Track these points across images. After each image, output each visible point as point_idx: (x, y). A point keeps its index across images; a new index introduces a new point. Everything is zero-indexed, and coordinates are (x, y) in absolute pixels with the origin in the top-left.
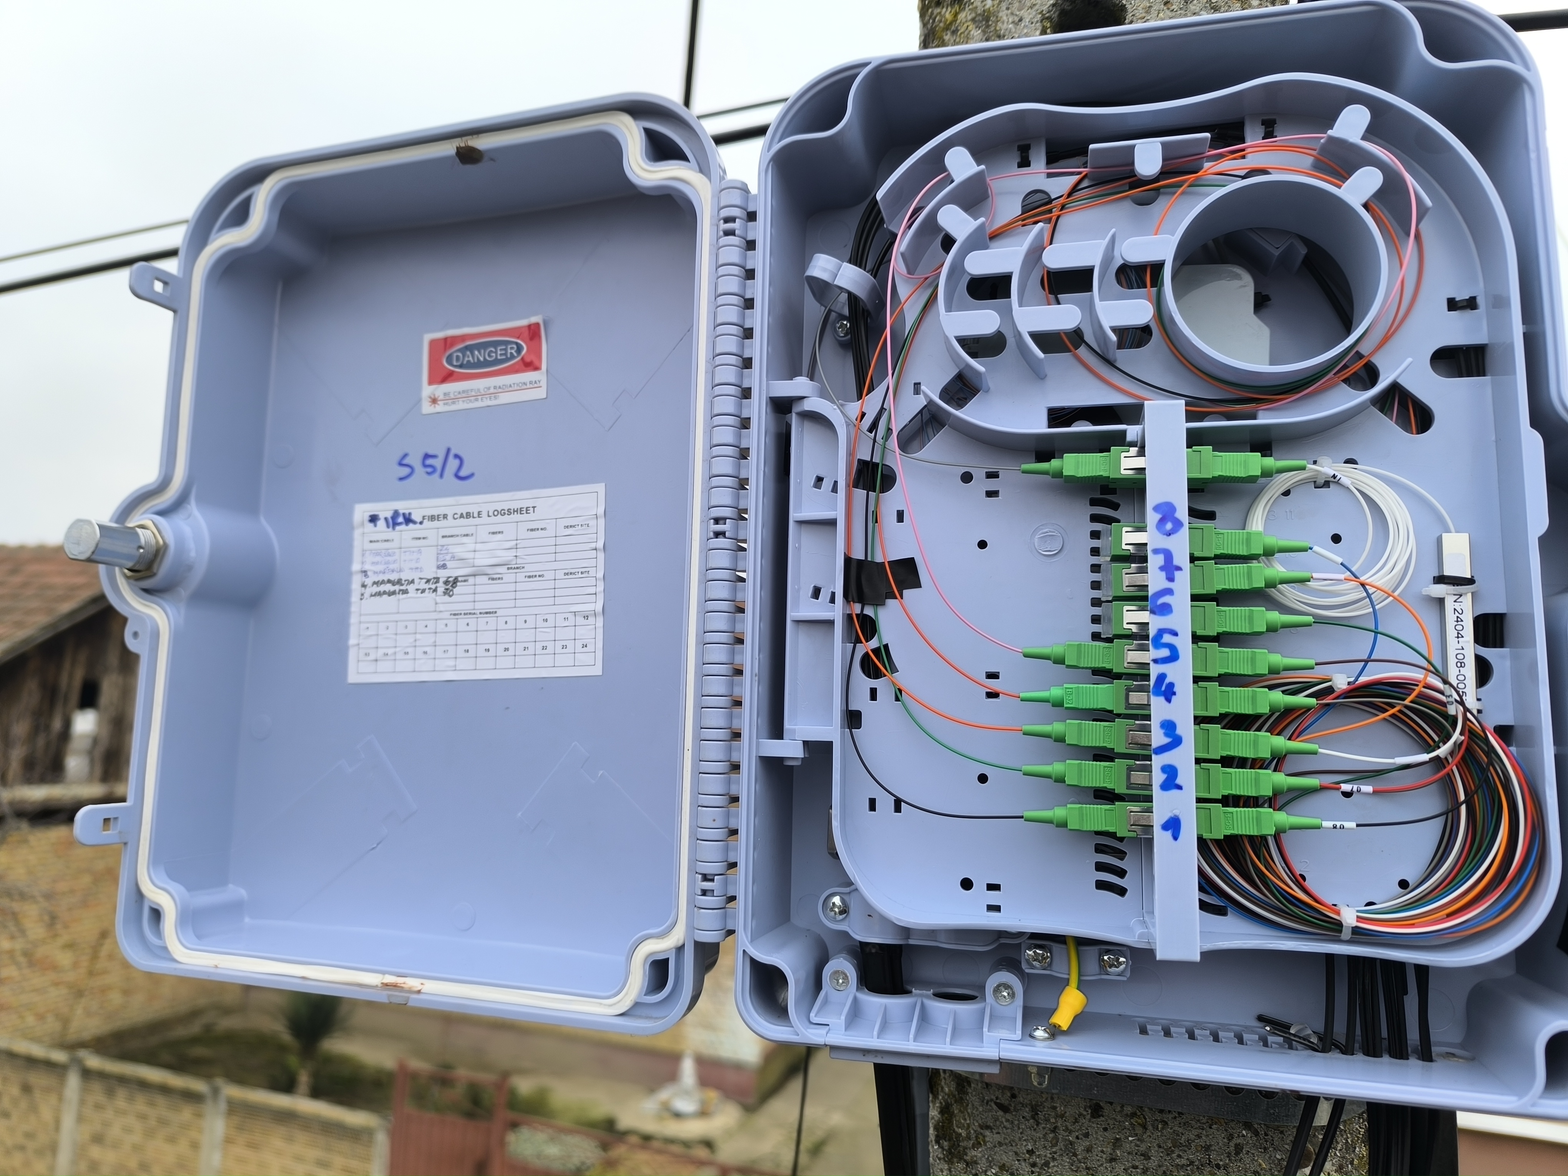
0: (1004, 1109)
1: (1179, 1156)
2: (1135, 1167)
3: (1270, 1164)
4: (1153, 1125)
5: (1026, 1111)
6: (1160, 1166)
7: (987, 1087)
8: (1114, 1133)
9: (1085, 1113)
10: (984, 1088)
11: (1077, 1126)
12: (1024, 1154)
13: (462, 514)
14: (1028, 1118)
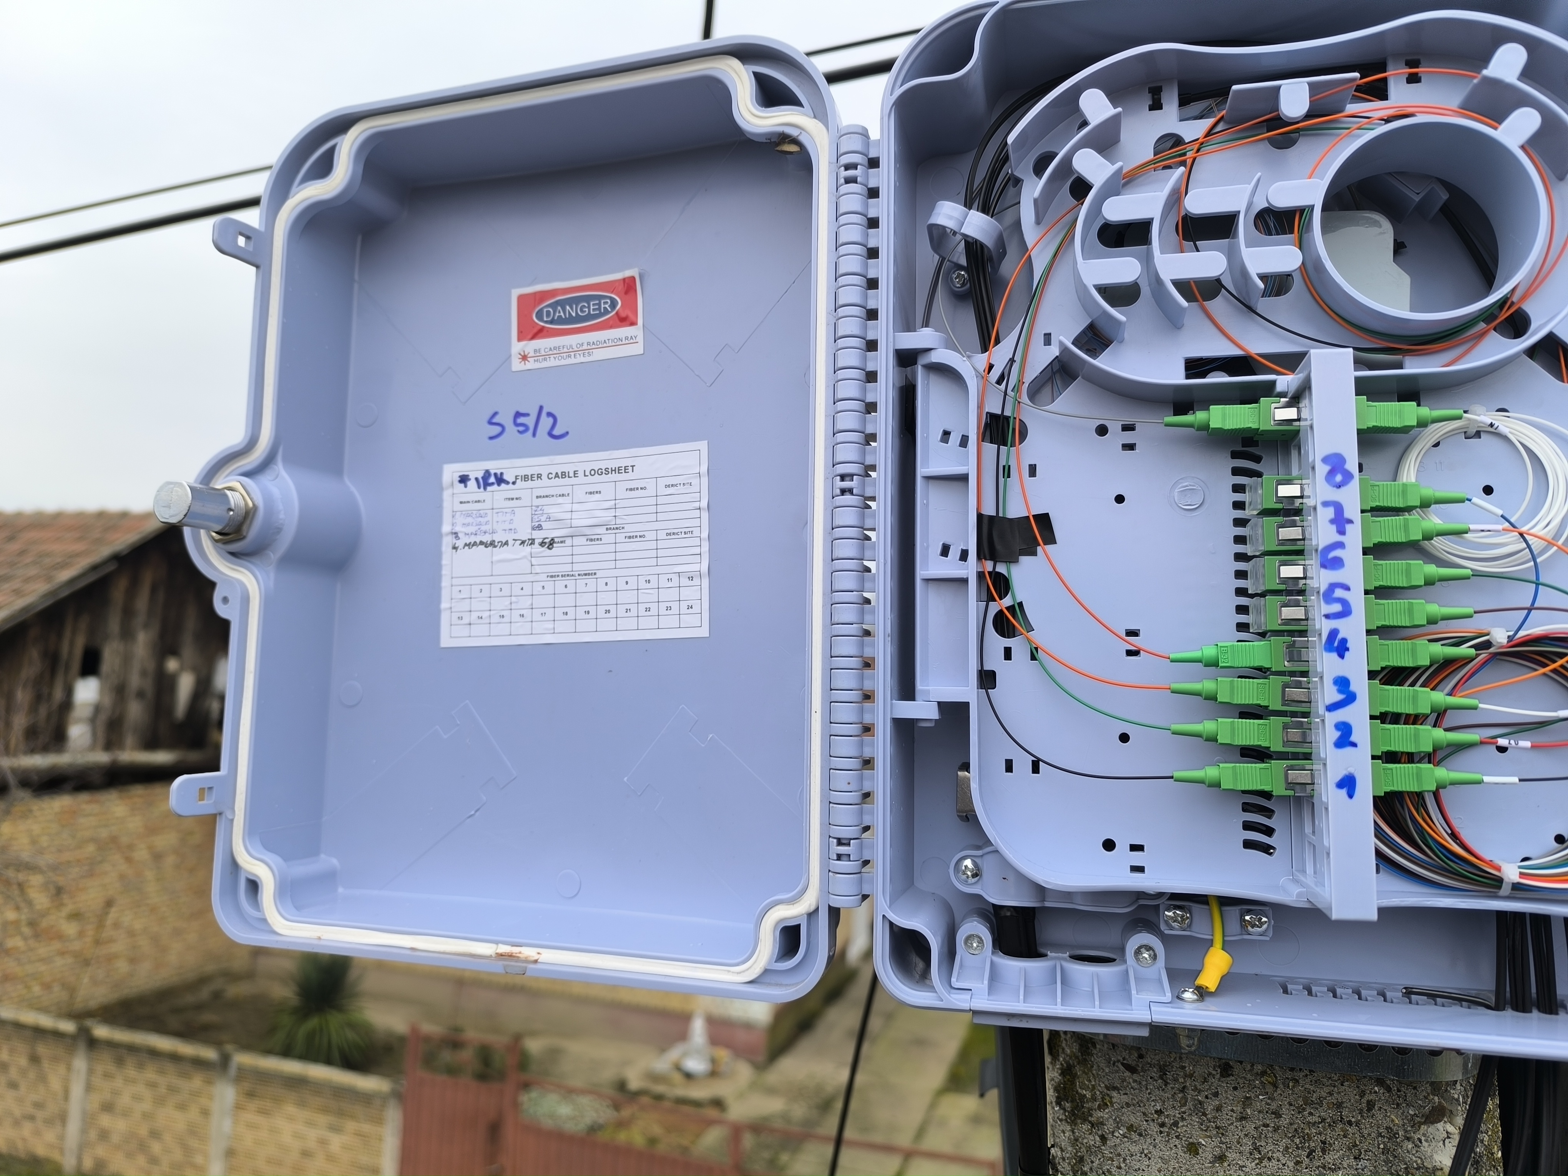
0: (1132, 1069)
1: (1311, 1114)
2: (1267, 1126)
3: (1403, 1119)
4: (1283, 1083)
5: (1154, 1072)
6: (1291, 1124)
7: (1114, 1048)
8: (1244, 1092)
9: (1214, 1072)
10: (1111, 1049)
11: (1206, 1086)
12: (1152, 1114)
13: (557, 473)
14: (1156, 1078)
